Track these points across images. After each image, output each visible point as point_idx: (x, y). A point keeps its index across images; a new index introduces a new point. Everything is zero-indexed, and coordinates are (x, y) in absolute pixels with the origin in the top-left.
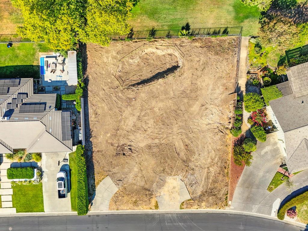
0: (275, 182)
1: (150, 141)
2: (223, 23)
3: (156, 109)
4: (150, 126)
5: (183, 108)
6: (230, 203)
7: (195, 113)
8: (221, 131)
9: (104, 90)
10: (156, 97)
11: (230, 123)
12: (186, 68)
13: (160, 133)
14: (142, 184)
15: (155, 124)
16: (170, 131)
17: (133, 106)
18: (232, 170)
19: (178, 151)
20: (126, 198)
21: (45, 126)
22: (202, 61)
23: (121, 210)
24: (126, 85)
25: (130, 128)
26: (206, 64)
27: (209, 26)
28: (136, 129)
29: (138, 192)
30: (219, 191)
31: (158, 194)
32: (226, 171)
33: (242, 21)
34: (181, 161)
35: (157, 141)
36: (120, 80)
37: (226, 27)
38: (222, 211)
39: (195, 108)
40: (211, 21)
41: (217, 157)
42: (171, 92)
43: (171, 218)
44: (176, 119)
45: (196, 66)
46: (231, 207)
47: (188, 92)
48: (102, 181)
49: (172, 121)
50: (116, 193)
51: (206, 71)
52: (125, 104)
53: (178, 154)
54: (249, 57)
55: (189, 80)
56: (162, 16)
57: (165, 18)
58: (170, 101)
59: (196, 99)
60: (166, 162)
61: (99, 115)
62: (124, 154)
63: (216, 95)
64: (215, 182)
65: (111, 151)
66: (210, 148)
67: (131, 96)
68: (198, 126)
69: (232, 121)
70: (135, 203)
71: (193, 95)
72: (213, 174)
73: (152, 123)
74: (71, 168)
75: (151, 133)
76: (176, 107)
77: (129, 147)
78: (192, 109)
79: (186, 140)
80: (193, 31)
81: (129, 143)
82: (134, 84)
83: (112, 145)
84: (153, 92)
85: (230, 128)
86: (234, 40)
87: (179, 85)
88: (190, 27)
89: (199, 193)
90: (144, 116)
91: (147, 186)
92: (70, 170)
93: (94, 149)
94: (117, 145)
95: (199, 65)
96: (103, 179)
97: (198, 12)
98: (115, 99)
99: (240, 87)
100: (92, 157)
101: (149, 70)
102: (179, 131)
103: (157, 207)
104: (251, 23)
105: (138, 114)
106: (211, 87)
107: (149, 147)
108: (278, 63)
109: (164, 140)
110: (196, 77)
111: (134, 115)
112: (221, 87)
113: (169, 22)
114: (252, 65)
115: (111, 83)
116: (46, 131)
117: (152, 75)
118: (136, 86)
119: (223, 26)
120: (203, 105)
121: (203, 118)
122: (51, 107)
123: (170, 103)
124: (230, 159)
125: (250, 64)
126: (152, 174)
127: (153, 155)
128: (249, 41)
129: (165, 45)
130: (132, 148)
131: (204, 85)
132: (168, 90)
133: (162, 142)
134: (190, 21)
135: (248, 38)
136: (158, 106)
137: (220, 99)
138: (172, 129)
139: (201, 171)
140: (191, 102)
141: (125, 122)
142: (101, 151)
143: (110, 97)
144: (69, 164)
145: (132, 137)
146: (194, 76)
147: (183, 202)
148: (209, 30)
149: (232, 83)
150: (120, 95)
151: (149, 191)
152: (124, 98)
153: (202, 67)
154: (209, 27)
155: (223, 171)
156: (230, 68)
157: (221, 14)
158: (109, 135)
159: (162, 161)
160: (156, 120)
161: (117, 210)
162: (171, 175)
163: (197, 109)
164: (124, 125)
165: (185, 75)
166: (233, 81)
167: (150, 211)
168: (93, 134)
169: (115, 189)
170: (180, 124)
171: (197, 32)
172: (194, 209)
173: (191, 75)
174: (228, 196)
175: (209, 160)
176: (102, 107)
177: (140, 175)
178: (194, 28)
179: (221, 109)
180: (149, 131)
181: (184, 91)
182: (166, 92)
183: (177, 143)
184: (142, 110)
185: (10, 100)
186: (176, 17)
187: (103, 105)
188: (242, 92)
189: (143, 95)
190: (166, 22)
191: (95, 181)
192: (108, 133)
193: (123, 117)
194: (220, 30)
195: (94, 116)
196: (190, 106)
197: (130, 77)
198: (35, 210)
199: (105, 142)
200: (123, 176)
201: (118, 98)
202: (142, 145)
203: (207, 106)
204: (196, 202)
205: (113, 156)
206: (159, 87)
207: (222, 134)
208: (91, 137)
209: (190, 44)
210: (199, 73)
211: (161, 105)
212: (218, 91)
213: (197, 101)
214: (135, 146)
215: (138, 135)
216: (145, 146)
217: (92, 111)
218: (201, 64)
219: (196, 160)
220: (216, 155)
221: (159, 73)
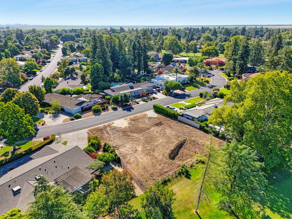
1: (150, 130)
6: (88, 131)
8: (115, 147)
13: (149, 134)
14: (139, 121)
15: (155, 135)
17: (174, 136)
19: (132, 133)
20: (142, 116)
22: (159, 166)
23: (140, 114)
24: (187, 141)
25: (165, 130)
28: (162, 131)
30: (97, 132)
31: (128, 121)
34: (127, 131)
35: (147, 131)
38: (90, 128)
46: (85, 131)
48: (157, 116)
50: (147, 116)
52: (179, 135)
53: (131, 132)
58: (156, 144)
60: (134, 128)
64: (102, 133)
65: (165, 123)
68: (131, 144)
70: (136, 117)
72: (105, 134)
73: (157, 135)
75: (153, 132)
80: (182, 177)
81: (160, 126)
82: (184, 144)
83: (167, 124)
90: (164, 135)
91: (136, 121)
93: (173, 120)
98: (186, 134)
99: (119, 167)
100: (170, 119)
101: (184, 153)
103: (125, 119)
109: (144, 133)
111: (169, 133)
112: (133, 162)
120: (136, 151)
122: (205, 115)
126: (138, 124)
127: (143, 128)
134: (190, 181)
135: (137, 195)
139: (113, 133)
141: (171, 130)
142: (168, 121)
145: (161, 128)
147: (113, 124)
151: (134, 121)
152: (182, 136)
154: (174, 185)
158: (172, 125)
159: (137, 128)
162: (128, 126)
163: (138, 148)
164: (169, 129)
165: (161, 156)
169: (149, 116)
170: (141, 140)
171: (179, 178)
172: (106, 124)
173: (158, 157)
174: (90, 133)
175: (112, 137)
176: (187, 130)
177: (143, 122)
179: (123, 155)
181: (154, 151)
183: (136, 135)
188: (116, 166)
191: (160, 115)
193: (173, 131)
195: (187, 127)
199: (171, 123)
200: (150, 119)
202: (153, 128)
203: (133, 152)
204: (107, 126)
205: (162, 122)
208: (178, 122)
214: (156, 127)
215: (159, 130)
216: (151, 128)
217: (190, 127)
219: (119, 134)
221: (177, 155)
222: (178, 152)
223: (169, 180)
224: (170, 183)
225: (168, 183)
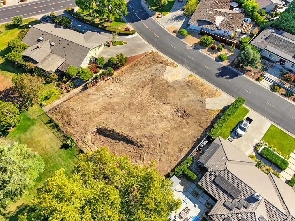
0: (120, 43)
1: (161, 105)
2: (43, 129)
3: (139, 118)
4: (152, 113)
5: (123, 105)
6: (150, 51)
7: (119, 98)
8: (117, 79)
9: (160, 160)
10: (131, 124)
11: (108, 79)
12: (94, 124)
13: (150, 105)
14: (188, 90)
15: (148, 111)
16: (144, 101)
17: (151, 132)
18: (133, 61)
19: (150, 89)
20: (205, 91)
21: (225, 163)
22: (82, 119)
23: (214, 89)
24: (142, 150)
25: (166, 122)
26: (82, 115)
27: (51, 134)
28: (162, 118)
29: (195, 88)
30: (149, 58)
31: (184, 79)
32: (136, 63)
33: (34, 119)
34: (154, 83)
35: (157, 102)
36: (142, 156)
37: (45, 125)
38: (157, 51)
39: (115, 100)
40: (47, 136)
41: (133, 71)
42: (119, 119)
43: (188, 66)
44: (133, 103)
45: (88, 119)
46: (151, 49)
47: (109, 111)
48: (213, 109)
49: (137, 104)
50: (210, 97)
51: (87, 112)
52: (155, 138)
53: (152, 87)
54: (57, 98)
55: (101, 116)
56: (68, 170)
57: (67, 167)
58: (125, 115)
59: (110, 104)
60: (163, 89)
61: (179, 147)
62: (185, 112)
63: (98, 96)
64: (147, 63)
65: (191, 120)
66: (132, 77)
67: (146, 139)
68: (125, 91)
69: (106, 79)
70: (202, 85)
71: (109, 107)
72: (144, 66)
73: (149, 113)
74: (230, 133)
75: (156, 109)
76: (126, 109)
77: (178, 113)
78: (119, 101)
79: (140, 90)
80: (64, 141)
81: (176, 115)
82: (136, 146)
83: (187, 123)
84: (130, 129)
85: (111, 77)
86: (51, 114)
87: (110, 119)
88: (62, 145)
89: (161, 65)
90: (150, 121)
91: (187, 87)
92: (231, 132)
93: (203, 131)
94: (185, 120)
95: (86, 118)
96: (212, 110)
97: (45, 149)
98: (158, 147)
99: (81, 89)
100: (208, 127)
101: (117, 146)
102: (139, 97)
103: (191, 75)
104: (31, 114)
105: (152, 125)
106: (95, 102)
107: (165, 103)
108: (49, 84)
109: (152, 99)
110: (96, 114)
111: (156, 127)
112: (90, 98)
113: (69, 161)
114: (62, 93)
115: (150, 160)
116: (227, 160)
117: (119, 142)
118: (136, 142)
119: (46, 127)
120: (111, 97)
121: (118, 92)
122: (210, 174)
123: (127, 114)
124: (128, 65)
125: (62, 95)
126: (177, 90)
127: (166, 97)
128: (46, 106)
129: (89, 149)
130: (176, 111)
131: (97, 106)
132: (119, 122)
133: (154, 99)
134: (57, 148)
135: (43, 108)
136: (136, 119)
137: (98, 93)
138: (141, 101)
139: (149, 72)
140: (115, 104)
141: (166, 128)
142: (199, 125)
143: (160, 152)
144: (230, 136)
145: (170, 116)
146: (96, 115)
147: (174, 67)
148: (55, 133)
149: (82, 95)
150: (152, 147)
151: (187, 84)
152: (151, 142)
153: (86, 115)
154: (53, 134)
155: (138, 63)
156: (73, 102)
157: (37, 135)
158: (184, 130)
159: (164, 91)
160: (146, 113)
161: (217, 90)
162: (167, 82)
163: (116, 98)
164: (168, 127)
165: (100, 120)
166: (80, 95)
167: (197, 76)
168: (195, 139)
169: (208, 100)
170: (134, 99)
171: (63, 138)
172: (171, 61)
173: (97, 118)
174: (147, 54)
175: (139, 73)
176: (172, 149)
177: (185, 95)
178: (61, 142)
179: (104, 89)
180: (155, 111)
181: (111, 113)
182: (122, 121)
183: (147, 93)
184: (148, 125)
185: (243, 210)
186: (61, 160)
187: (170, 150)
188: (83, 86)
189: (138, 133)
190: (70, 163)
191: (219, 113)
192: (184, 131)
193: (164, 131)
194: (50, 127)
195: (184, 150)
196: (118, 103)
197: (134, 153)
198: (279, 131)
199: (191, 128)
200: (197, 102)
201: (155, 146)
202: (168, 107)
203: (109, 95)
204: (166, 62)
205: (193, 117)
206: (123, 129)
207: (118, 78)
208: (198, 138)
209: (75, 135)
210: (92, 114)
211: (133, 118)
212: (94, 97)
213: (111, 102)
214: (173, 111)
215: (165, 114)
216: (167, 105)
217: (182, 154)
218: (84, 118)
219: (145, 78)
220: (132, 72)
221: (113, 139)
222: (119, 139)
223: (59, 130)
224: (57, 131)
225: (56, 129)
